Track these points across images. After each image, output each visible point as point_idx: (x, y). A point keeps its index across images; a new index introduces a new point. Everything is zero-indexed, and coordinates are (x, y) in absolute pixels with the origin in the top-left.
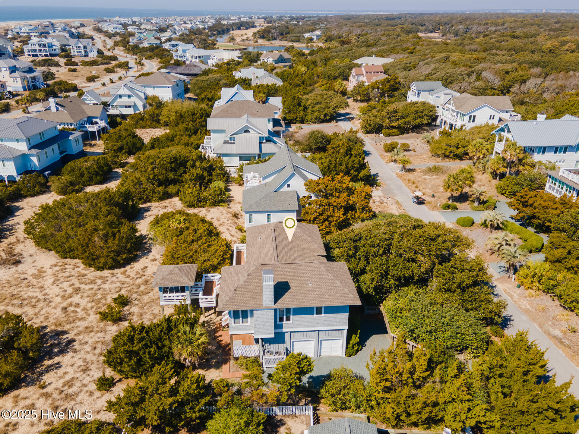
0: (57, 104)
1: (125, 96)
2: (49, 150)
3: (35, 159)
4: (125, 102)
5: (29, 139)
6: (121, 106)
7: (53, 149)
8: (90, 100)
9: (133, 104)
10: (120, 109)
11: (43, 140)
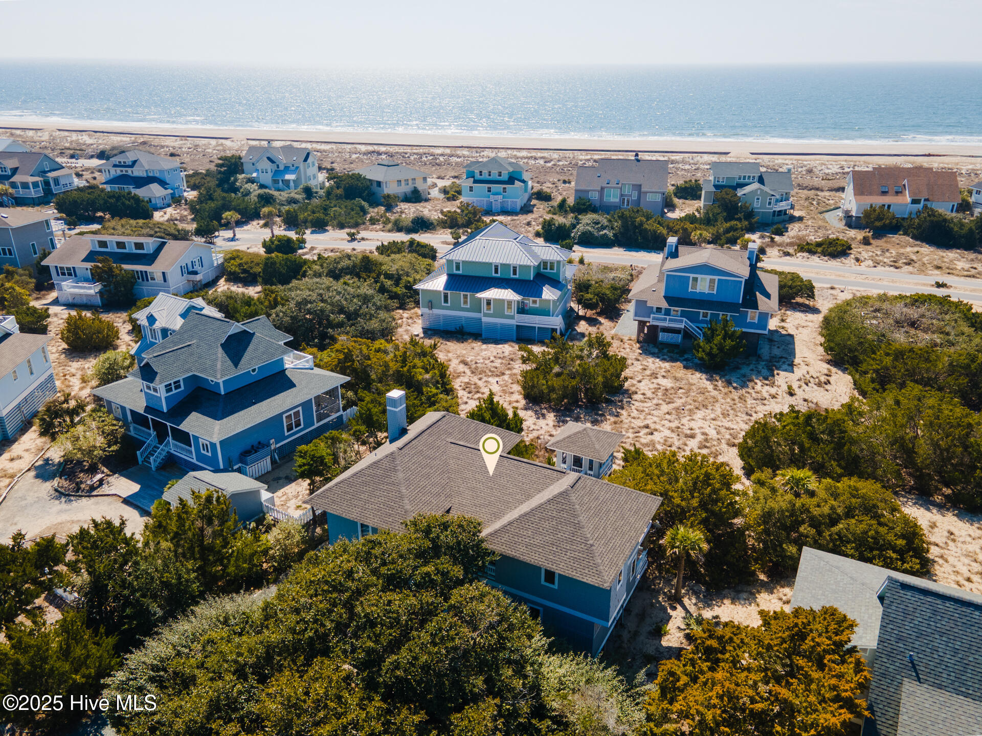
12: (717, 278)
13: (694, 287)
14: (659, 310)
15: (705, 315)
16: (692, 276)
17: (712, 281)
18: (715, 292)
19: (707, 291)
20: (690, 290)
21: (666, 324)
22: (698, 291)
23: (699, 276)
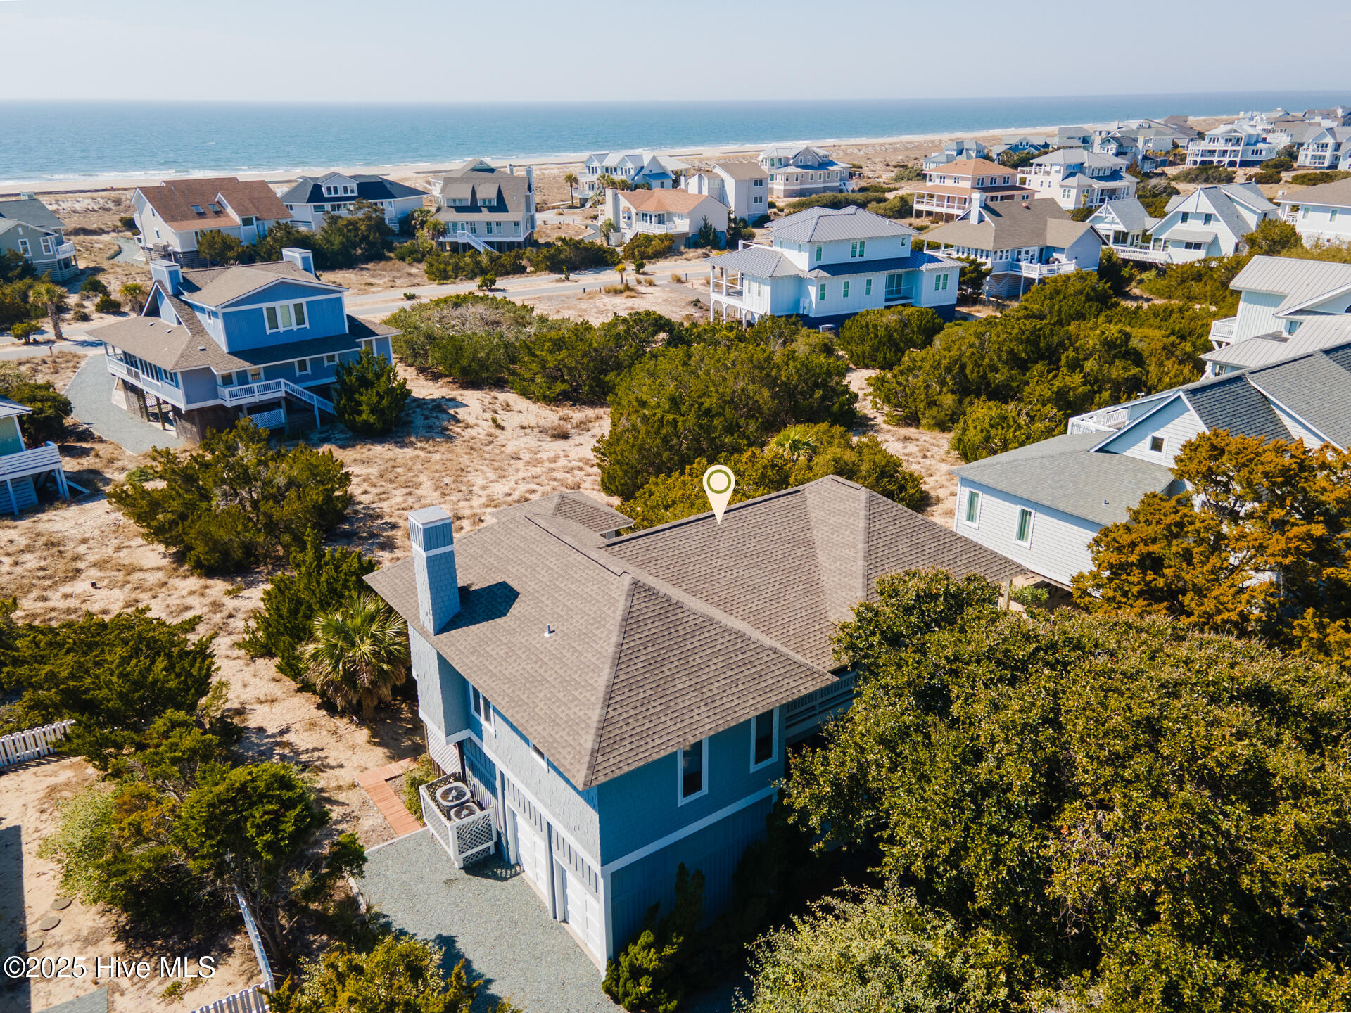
0: (986, 207)
1: (1197, 216)
2: (857, 281)
3: (813, 291)
4: (1190, 232)
5: (819, 250)
6: (1177, 243)
7: (869, 282)
8: (1112, 223)
9: (1209, 240)
10: (1170, 249)
11: (858, 259)
12: (303, 301)
13: (274, 324)
14: (227, 380)
15: (302, 365)
16: (265, 306)
17: (298, 308)
18: (307, 325)
19: (295, 327)
20: (268, 331)
21: (256, 398)
22: (281, 329)
23: (277, 305)
